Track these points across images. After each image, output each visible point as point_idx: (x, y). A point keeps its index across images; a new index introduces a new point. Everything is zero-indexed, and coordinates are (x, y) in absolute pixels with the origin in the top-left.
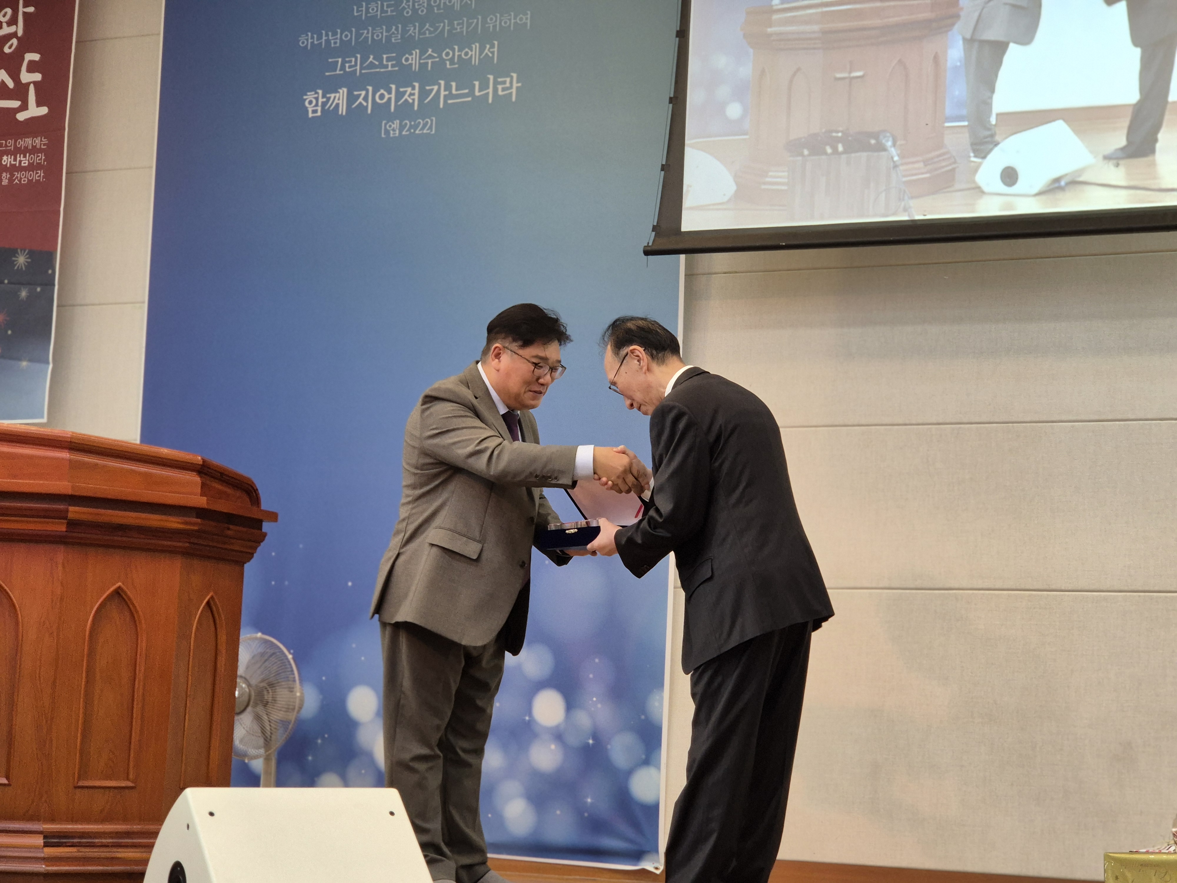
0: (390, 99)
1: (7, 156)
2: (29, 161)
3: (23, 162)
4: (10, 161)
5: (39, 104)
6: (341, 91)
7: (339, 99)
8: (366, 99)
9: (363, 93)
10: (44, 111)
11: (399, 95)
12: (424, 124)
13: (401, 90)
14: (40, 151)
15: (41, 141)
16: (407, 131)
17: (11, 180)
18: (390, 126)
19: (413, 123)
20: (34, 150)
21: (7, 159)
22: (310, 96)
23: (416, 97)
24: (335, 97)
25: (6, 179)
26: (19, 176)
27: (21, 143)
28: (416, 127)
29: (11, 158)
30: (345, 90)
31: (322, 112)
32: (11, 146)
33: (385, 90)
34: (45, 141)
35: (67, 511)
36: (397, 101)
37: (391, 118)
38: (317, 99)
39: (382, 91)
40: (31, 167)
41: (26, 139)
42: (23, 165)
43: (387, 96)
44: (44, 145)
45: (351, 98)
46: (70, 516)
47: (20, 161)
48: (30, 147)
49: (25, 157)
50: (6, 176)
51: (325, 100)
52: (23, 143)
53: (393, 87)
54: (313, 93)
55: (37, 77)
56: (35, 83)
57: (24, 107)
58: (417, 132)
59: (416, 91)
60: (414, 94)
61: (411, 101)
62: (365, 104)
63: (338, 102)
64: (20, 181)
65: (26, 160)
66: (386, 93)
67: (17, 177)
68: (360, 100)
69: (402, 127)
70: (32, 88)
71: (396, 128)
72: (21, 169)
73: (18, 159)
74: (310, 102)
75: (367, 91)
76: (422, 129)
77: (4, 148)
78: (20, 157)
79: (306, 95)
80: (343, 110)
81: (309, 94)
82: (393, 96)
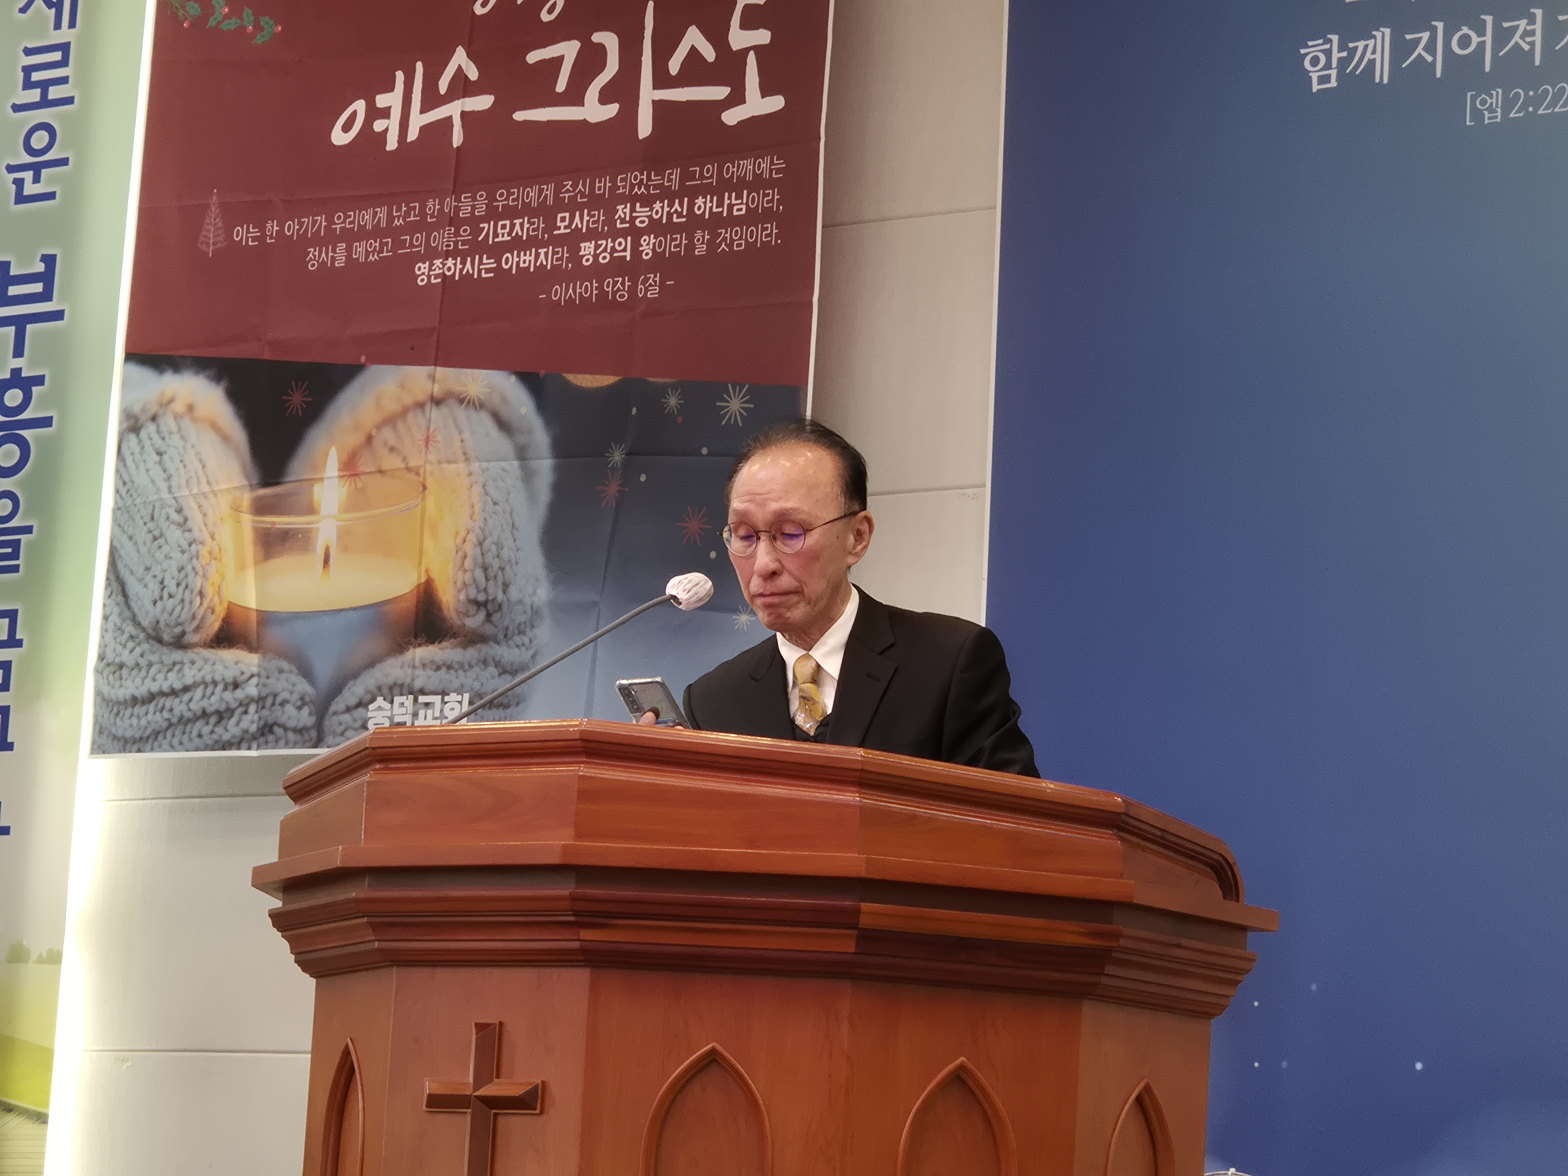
0: (1481, 45)
1: (705, 197)
2: (747, 204)
3: (735, 208)
4: (711, 208)
5: (765, 92)
6: (1378, 34)
7: (1374, 52)
8: (1431, 47)
9: (1426, 36)
10: (776, 103)
11: (1502, 36)
12: (1554, 94)
13: (1506, 25)
14: (771, 183)
15: (772, 163)
16: (1517, 112)
17: (712, 245)
18: (1483, 102)
19: (1531, 93)
20: (758, 184)
21: (705, 203)
22: (1313, 49)
23: (1538, 39)
24: (1366, 46)
25: (703, 243)
26: (728, 235)
27: (732, 170)
28: (1537, 101)
29: (711, 201)
30: (1387, 31)
31: (1338, 79)
32: (712, 177)
33: (1470, 28)
34: (780, 164)
35: (858, 911)
36: (1495, 50)
37: (1485, 84)
38: (1328, 53)
39: (1465, 30)
40: (752, 217)
41: (741, 162)
42: (735, 213)
43: (1475, 39)
44: (778, 171)
45: (1401, 49)
46: (865, 921)
47: (731, 207)
48: (750, 177)
49: (739, 196)
50: (703, 237)
51: (1345, 54)
52: (735, 169)
53: (1489, 19)
54: (1321, 41)
55: (763, 36)
56: (758, 49)
57: (737, 98)
58: (1540, 112)
59: (1538, 27)
60: (1532, 33)
61: (1526, 47)
62: (1429, 59)
63: (1372, 57)
64: (730, 246)
65: (741, 203)
66: (1472, 34)
67: (725, 239)
68: (1419, 50)
69: (1508, 104)
70: (752, 59)
71: (1497, 106)
72: (732, 221)
73: (727, 202)
74: (1315, 61)
75: (1434, 30)
76: (1553, 104)
77: (699, 182)
78: (730, 198)
79: (1308, 47)
80: (1383, 73)
81: (1310, 43)
82: (1488, 38)
